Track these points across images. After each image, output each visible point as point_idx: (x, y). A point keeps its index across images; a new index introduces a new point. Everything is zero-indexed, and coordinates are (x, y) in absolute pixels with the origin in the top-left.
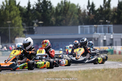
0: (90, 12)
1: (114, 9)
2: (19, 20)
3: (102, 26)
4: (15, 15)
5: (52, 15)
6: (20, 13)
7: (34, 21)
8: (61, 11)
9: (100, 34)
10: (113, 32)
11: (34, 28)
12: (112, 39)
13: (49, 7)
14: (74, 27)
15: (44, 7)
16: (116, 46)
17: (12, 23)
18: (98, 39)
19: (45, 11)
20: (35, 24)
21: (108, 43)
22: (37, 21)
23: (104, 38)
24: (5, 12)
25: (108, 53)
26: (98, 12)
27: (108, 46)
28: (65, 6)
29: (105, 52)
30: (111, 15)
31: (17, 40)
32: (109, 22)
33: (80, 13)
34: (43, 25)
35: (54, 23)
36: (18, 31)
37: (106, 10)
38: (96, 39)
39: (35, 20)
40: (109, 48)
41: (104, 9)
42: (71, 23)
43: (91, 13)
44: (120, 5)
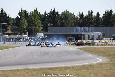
2: (40, 23)
3: (88, 27)
4: (37, 20)
6: (40, 19)
8: (64, 18)
9: (86, 32)
10: (94, 31)
11: (48, 28)
12: (93, 35)
13: (57, 15)
15: (54, 15)
16: (95, 39)
17: (35, 24)
18: (85, 35)
19: (54, 17)
22: (50, 23)
23: (88, 34)
24: (31, 18)
25: (91, 45)
26: (85, 19)
27: (90, 39)
28: (66, 15)
29: (89, 44)
30: (92, 21)
31: (38, 34)
32: (92, 25)
33: (75, 19)
34: (53, 26)
35: (60, 24)
36: (39, 29)
40: (91, 41)
41: (89, 17)
42: (69, 25)
43: (81, 19)
44: (98, 14)
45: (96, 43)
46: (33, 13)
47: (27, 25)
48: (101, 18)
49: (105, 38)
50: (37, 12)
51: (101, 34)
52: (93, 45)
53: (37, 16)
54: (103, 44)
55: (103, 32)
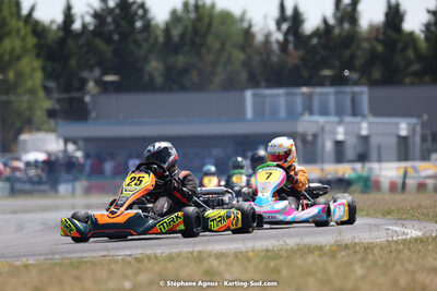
0: (286, 41)
1: (373, 28)
2: (33, 70)
3: (330, 90)
4: (18, 51)
5: (150, 51)
6: (35, 46)
7: (85, 74)
8: (182, 36)
9: (321, 120)
10: (370, 111)
11: (87, 99)
12: (365, 139)
13: (139, 24)
14: (231, 96)
15: (123, 24)
16: (380, 160)
17: (6, 80)
18: (315, 136)
19: (124, 37)
20: (91, 84)
21: (350, 153)
22: (97, 72)
23: (335, 133)
25: (352, 188)
26: (314, 41)
27: (350, 161)
28: (199, 19)
29: (343, 184)
30: (359, 53)
31: (25, 141)
32: (355, 76)
33: (250, 45)
34: (117, 88)
35: (159, 80)
36: (31, 108)
37: (345, 33)
38: (310, 138)
39: (91, 69)
40: (354, 169)
41: (337, 31)
42: (218, 80)
43: (291, 47)
44: (394, 16)
45: (385, 184)
48: (411, 34)
50: (17, 3)
51: (413, 131)
52: (365, 191)
54: (430, 187)
55: (425, 117)
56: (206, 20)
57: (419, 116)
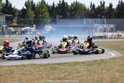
1: (107, 7)
2: (47, 14)
3: (99, 19)
4: (45, 11)
5: (68, 11)
6: (48, 10)
9: (98, 25)
10: (106, 23)
11: (56, 20)
12: (105, 28)
13: (66, 6)
15: (63, 6)
16: (108, 32)
17: (43, 16)
18: (96, 27)
19: (63, 9)
20: (57, 17)
23: (100, 27)
24: (39, 9)
25: (103, 38)
26: (97, 10)
27: (103, 32)
28: (76, 6)
29: (101, 37)
30: (105, 12)
31: (46, 27)
32: (104, 17)
33: (85, 10)
34: (62, 18)
35: (69, 16)
36: (47, 21)
37: (102, 9)
38: (95, 28)
39: (57, 15)
40: (103, 34)
42: (79, 16)
43: (93, 11)
44: (111, 5)
45: (108, 37)
46: (40, 4)
47: (34, 17)
48: (114, 9)
49: (118, 30)
50: (45, 3)
51: (114, 27)
52: (105, 39)
53: (45, 7)
54: (116, 38)
55: (116, 24)
56: (78, 6)
57: (115, 24)
